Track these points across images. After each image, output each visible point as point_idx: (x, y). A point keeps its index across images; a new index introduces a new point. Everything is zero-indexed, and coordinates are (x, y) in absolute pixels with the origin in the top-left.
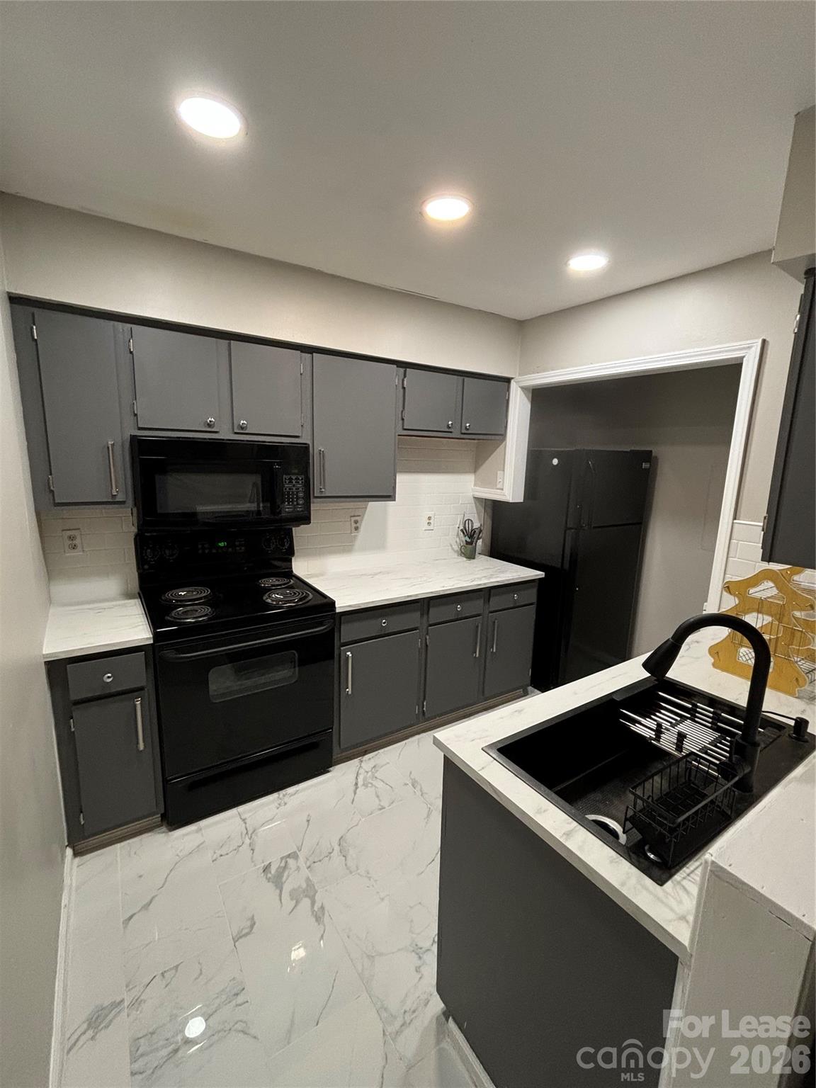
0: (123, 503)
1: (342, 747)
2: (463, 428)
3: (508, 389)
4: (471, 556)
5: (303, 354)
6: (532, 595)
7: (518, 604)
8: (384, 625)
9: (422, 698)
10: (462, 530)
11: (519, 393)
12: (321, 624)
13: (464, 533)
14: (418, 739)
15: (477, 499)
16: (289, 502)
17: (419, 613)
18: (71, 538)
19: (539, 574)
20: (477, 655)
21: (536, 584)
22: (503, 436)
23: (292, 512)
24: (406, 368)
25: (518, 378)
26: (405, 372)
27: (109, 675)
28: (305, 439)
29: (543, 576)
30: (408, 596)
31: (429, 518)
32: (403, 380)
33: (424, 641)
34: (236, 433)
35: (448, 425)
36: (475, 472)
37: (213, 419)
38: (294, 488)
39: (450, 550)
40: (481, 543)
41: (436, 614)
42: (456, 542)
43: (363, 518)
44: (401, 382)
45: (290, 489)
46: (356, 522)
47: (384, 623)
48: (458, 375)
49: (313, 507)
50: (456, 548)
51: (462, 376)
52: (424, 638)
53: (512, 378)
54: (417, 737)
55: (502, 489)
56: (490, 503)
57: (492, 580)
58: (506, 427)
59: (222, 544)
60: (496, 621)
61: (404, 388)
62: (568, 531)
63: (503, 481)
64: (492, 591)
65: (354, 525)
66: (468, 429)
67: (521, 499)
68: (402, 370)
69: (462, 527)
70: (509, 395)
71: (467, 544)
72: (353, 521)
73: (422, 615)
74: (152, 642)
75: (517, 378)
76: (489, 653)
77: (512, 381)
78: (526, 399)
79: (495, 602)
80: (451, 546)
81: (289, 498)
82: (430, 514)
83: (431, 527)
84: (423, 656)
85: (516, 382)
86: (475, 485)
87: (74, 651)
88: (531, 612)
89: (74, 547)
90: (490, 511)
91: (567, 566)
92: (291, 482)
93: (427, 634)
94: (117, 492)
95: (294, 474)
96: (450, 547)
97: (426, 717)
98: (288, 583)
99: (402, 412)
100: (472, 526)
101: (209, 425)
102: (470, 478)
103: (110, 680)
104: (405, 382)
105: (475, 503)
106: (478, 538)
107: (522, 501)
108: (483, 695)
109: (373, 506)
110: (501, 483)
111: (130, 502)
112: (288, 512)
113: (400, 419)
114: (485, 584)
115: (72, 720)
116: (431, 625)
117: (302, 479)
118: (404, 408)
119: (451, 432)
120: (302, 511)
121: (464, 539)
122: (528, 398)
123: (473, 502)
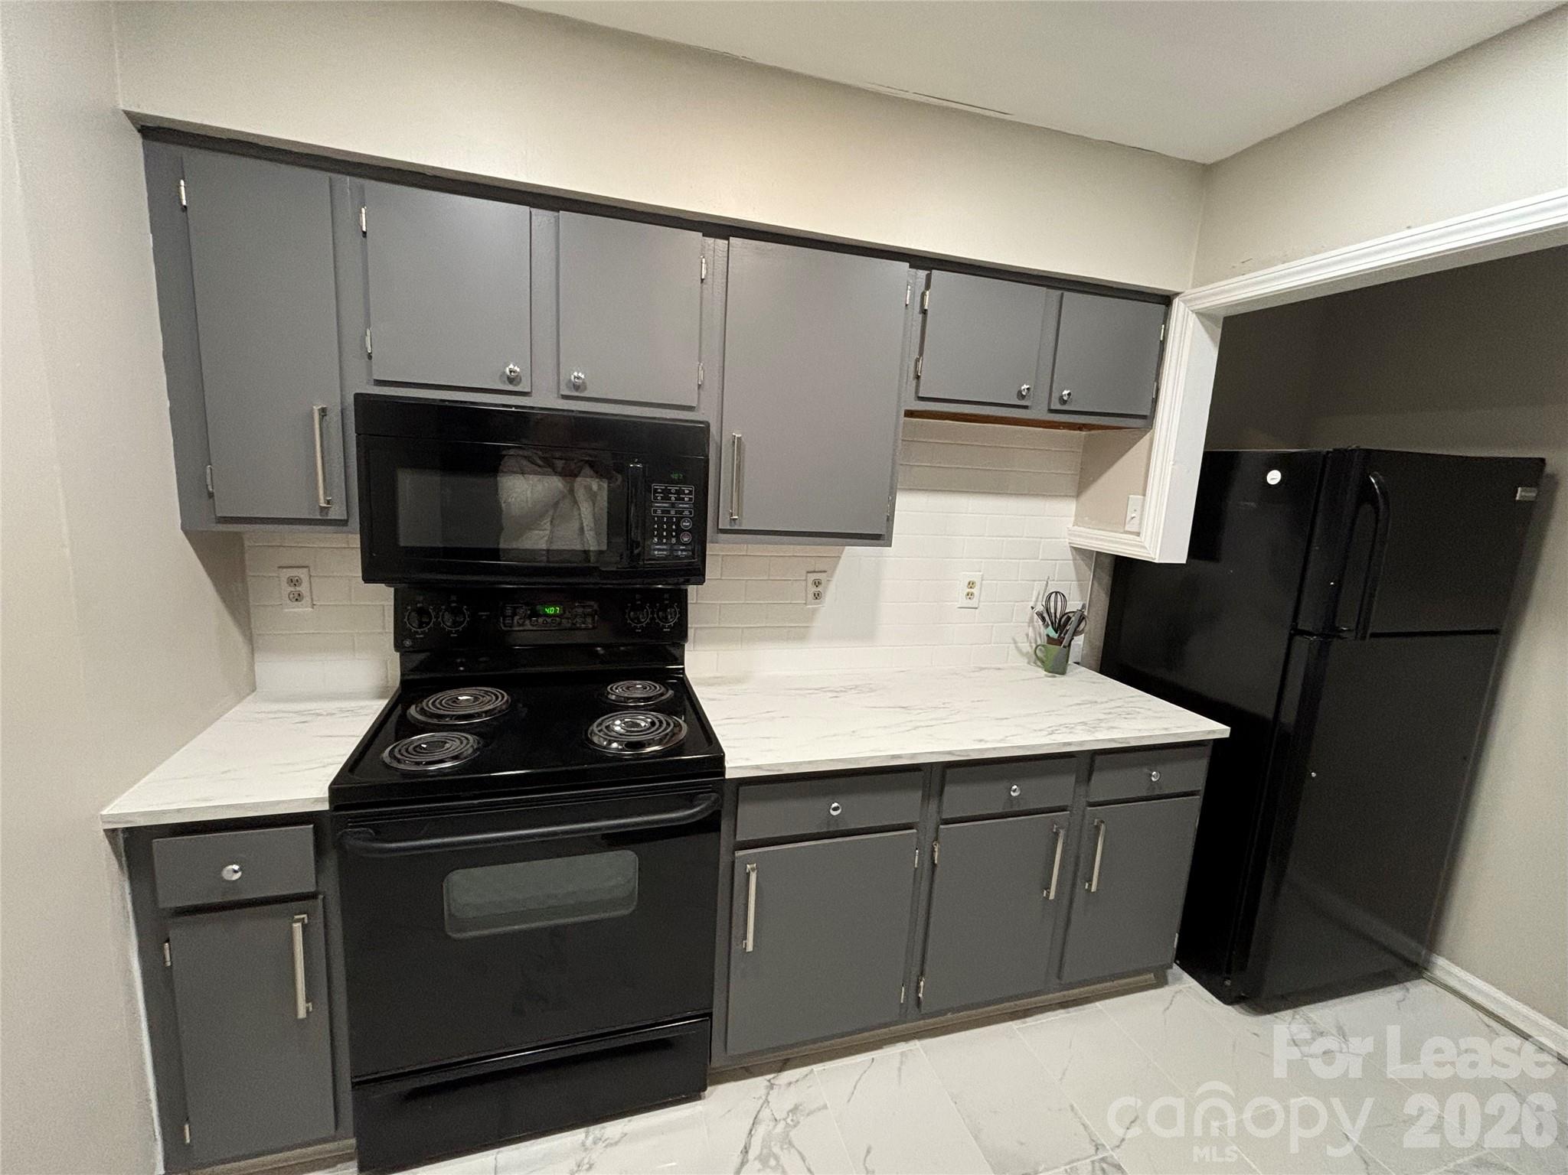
0: (344, 523)
1: (730, 1052)
2: (1055, 395)
3: (1166, 318)
4: (1057, 667)
5: (710, 241)
6: (1195, 774)
7: (1157, 792)
8: (834, 813)
9: (916, 970)
10: (1040, 615)
11: (1191, 324)
12: (690, 801)
13: (1043, 619)
14: (902, 1054)
15: (1079, 551)
16: (661, 537)
17: (920, 794)
18: (294, 582)
19: (1218, 730)
20: (1052, 896)
21: (1208, 751)
22: (1148, 420)
23: (666, 558)
24: (930, 269)
25: (1189, 292)
26: (929, 278)
27: (236, 867)
28: (705, 413)
29: (1227, 735)
30: (894, 757)
31: (971, 584)
32: (923, 295)
33: (927, 857)
34: (566, 397)
35: (1020, 392)
36: (1078, 494)
37: (516, 368)
38: (673, 512)
39: (1013, 652)
40: (1081, 643)
41: (959, 798)
42: (1027, 635)
43: (832, 576)
44: (918, 299)
45: (663, 512)
46: (817, 583)
47: (835, 809)
48: (1048, 287)
49: (711, 549)
50: (1027, 648)
51: (1060, 289)
52: (927, 849)
53: (1177, 294)
54: (901, 1047)
55: (1138, 534)
56: (1107, 561)
57: (1100, 736)
58: (1155, 401)
59: (550, 611)
60: (1103, 827)
61: (924, 312)
62: (1298, 638)
63: (1142, 515)
64: (1098, 759)
65: (813, 589)
66: (1064, 402)
67: (1182, 558)
68: (922, 274)
69: (1040, 608)
70: (1166, 331)
71: (1049, 643)
72: (810, 582)
73: (926, 798)
74: (326, 807)
75: (1187, 292)
76: (1079, 894)
77: (1176, 301)
78: (1206, 336)
79: (1104, 785)
80: (1015, 642)
81: (660, 529)
82: (975, 576)
83: (973, 603)
84: (924, 886)
85: (1184, 302)
86: (1076, 524)
87: (164, 812)
88: (1191, 811)
89: (298, 598)
90: (1107, 580)
91: (1289, 716)
92: (666, 498)
93: (936, 839)
94: (328, 502)
95: (673, 482)
96: (1012, 646)
97: (923, 1012)
98: (662, 695)
99: (917, 360)
100: (1064, 606)
101: (511, 380)
102: (1068, 508)
103: (239, 875)
104: (927, 298)
105: (1074, 559)
106: (1076, 633)
107: (1184, 562)
108: (1059, 977)
109: (855, 554)
110: (1136, 521)
111: (355, 522)
112: (659, 559)
113: (912, 375)
114: (1082, 743)
115: (167, 944)
116: (947, 822)
117: (690, 493)
118: (921, 354)
119: (1026, 407)
120: (687, 557)
121: (1044, 631)
122: (1213, 339)
123: (1071, 557)
